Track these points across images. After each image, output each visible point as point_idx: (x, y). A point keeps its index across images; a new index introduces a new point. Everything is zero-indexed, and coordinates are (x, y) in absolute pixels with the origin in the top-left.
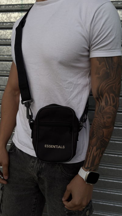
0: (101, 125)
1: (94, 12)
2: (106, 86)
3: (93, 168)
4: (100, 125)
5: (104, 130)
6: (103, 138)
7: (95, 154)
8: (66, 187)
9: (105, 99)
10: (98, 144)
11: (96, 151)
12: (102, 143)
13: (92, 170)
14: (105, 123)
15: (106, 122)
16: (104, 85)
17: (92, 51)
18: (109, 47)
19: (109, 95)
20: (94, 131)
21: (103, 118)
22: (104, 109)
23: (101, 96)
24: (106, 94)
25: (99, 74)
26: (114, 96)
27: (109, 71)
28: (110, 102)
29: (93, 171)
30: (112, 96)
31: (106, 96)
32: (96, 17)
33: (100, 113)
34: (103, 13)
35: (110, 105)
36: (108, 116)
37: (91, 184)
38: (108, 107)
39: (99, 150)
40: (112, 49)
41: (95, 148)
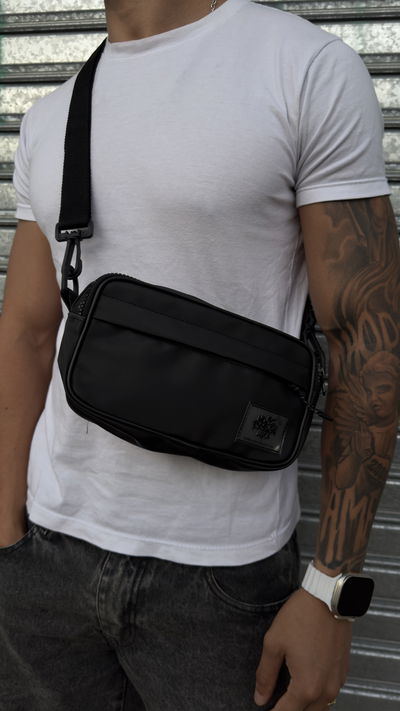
0: (363, 414)
1: (306, 63)
2: (362, 290)
3: (349, 561)
4: (359, 415)
5: (374, 429)
6: (374, 457)
7: (353, 515)
8: (262, 639)
9: (364, 331)
10: (358, 480)
11: (356, 503)
12: (372, 474)
13: (349, 568)
14: (376, 406)
15: (379, 403)
16: (356, 288)
17: (304, 186)
18: (358, 169)
19: (376, 318)
20: (341, 436)
21: (367, 390)
22: (363, 361)
23: (348, 325)
24: (366, 316)
25: (336, 255)
26: (390, 319)
27: (366, 245)
28: (382, 338)
29: (353, 571)
30: (384, 319)
31: (366, 322)
32: (315, 80)
33: (351, 376)
34: (334, 67)
35: (384, 348)
36: (381, 383)
37: (352, 620)
38: (378, 355)
39: (365, 499)
40: (366, 174)
41: (350, 494)
